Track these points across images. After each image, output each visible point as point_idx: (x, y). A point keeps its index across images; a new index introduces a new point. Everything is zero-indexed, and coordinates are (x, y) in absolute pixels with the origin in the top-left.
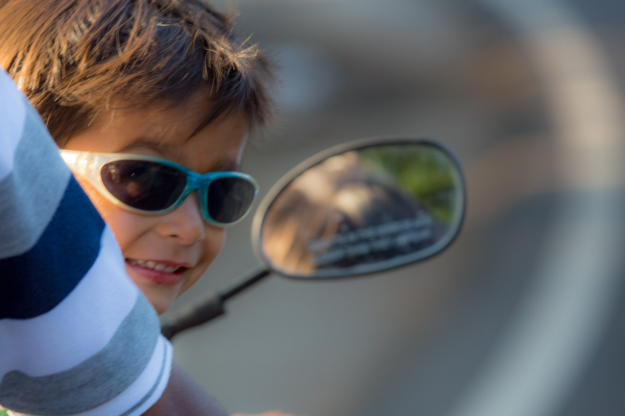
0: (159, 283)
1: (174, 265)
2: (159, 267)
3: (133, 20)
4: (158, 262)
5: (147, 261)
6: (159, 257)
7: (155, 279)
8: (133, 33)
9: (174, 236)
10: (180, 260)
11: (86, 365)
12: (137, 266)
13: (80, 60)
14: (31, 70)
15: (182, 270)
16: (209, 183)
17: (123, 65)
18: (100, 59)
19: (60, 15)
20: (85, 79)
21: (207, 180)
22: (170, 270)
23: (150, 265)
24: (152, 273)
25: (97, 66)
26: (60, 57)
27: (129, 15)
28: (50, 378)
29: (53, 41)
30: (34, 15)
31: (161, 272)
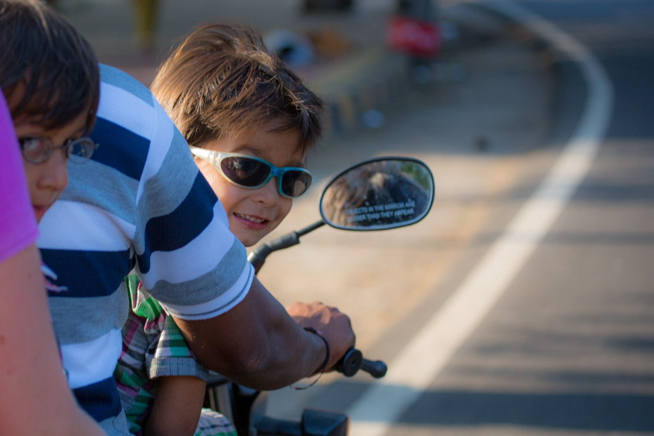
0: (251, 228)
1: (261, 219)
2: (252, 219)
3: (247, 78)
4: (251, 216)
5: (245, 215)
6: (252, 213)
7: (249, 226)
8: (245, 85)
9: (261, 202)
10: (264, 216)
11: (203, 278)
12: (240, 217)
13: (214, 99)
14: (188, 103)
15: (265, 222)
16: (284, 173)
17: (237, 103)
18: (225, 99)
19: (207, 73)
20: (216, 109)
21: (283, 171)
22: (259, 221)
23: (248, 217)
24: (248, 223)
25: (223, 103)
26: (204, 97)
27: (245, 75)
28: (182, 284)
29: (201, 88)
30: (193, 73)
31: (253, 223)
